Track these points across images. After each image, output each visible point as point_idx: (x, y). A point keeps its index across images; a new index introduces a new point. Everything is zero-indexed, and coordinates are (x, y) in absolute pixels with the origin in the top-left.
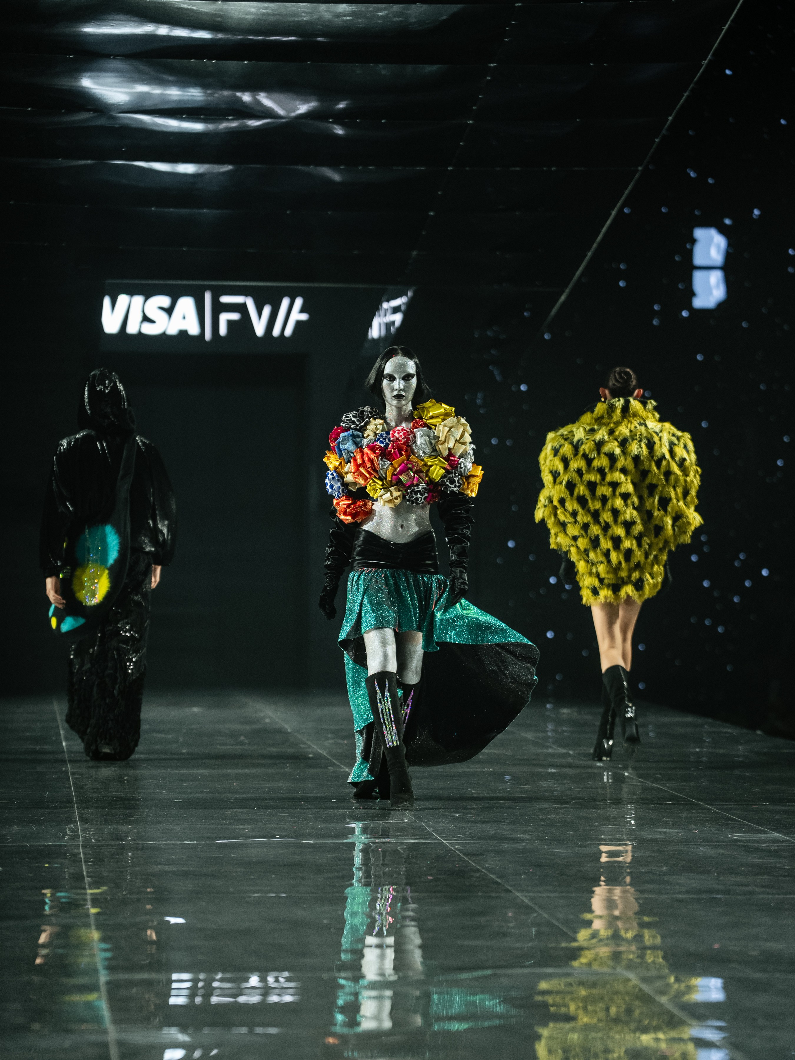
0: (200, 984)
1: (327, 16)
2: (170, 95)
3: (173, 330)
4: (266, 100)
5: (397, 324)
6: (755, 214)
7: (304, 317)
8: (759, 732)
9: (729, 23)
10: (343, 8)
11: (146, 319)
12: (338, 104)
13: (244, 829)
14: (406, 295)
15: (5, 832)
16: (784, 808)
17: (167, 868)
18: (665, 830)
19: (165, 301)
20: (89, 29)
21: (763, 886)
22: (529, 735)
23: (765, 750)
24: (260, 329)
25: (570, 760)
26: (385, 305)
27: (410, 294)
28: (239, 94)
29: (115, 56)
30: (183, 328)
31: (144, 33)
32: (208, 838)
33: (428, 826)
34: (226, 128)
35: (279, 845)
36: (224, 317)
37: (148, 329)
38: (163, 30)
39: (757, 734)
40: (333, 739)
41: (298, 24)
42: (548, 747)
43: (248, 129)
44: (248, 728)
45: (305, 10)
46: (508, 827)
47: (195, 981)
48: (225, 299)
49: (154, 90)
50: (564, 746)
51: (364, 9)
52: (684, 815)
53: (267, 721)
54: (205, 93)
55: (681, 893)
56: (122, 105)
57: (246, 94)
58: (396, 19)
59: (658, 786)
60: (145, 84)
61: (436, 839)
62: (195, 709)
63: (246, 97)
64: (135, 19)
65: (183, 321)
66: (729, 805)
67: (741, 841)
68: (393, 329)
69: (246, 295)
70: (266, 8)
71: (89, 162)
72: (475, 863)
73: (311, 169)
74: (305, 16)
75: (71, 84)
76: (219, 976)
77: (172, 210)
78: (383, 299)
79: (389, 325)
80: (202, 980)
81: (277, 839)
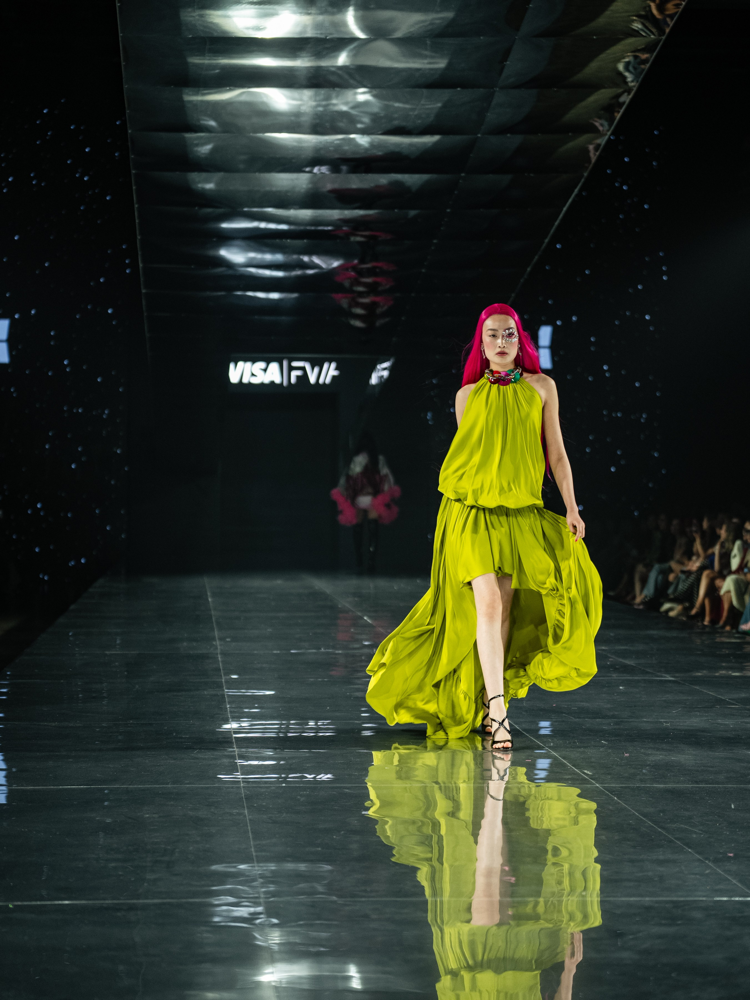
1: (349, 216)
2: (266, 258)
3: (267, 381)
4: (316, 260)
5: (386, 377)
6: (573, 319)
7: (336, 373)
11: (253, 375)
12: (353, 261)
13: (305, 645)
14: (390, 361)
17: (264, 665)
19: (262, 365)
20: (225, 225)
24: (312, 379)
26: (379, 367)
27: (392, 360)
28: (301, 257)
29: (238, 239)
30: (272, 379)
31: (253, 226)
32: (286, 650)
34: (295, 275)
35: (323, 653)
36: (294, 374)
37: (255, 381)
38: (263, 225)
40: (351, 597)
41: (332, 220)
43: (307, 275)
47: (280, 725)
48: (295, 364)
49: (258, 255)
53: (317, 588)
54: (284, 256)
56: (241, 263)
57: (306, 256)
60: (253, 252)
62: (279, 582)
63: (306, 259)
64: (249, 219)
65: (272, 376)
68: (382, 380)
69: (306, 361)
70: (315, 213)
71: (223, 293)
74: (336, 216)
75: (215, 253)
76: (292, 722)
77: (266, 317)
78: (378, 363)
79: (381, 377)
80: (283, 724)
81: (323, 650)
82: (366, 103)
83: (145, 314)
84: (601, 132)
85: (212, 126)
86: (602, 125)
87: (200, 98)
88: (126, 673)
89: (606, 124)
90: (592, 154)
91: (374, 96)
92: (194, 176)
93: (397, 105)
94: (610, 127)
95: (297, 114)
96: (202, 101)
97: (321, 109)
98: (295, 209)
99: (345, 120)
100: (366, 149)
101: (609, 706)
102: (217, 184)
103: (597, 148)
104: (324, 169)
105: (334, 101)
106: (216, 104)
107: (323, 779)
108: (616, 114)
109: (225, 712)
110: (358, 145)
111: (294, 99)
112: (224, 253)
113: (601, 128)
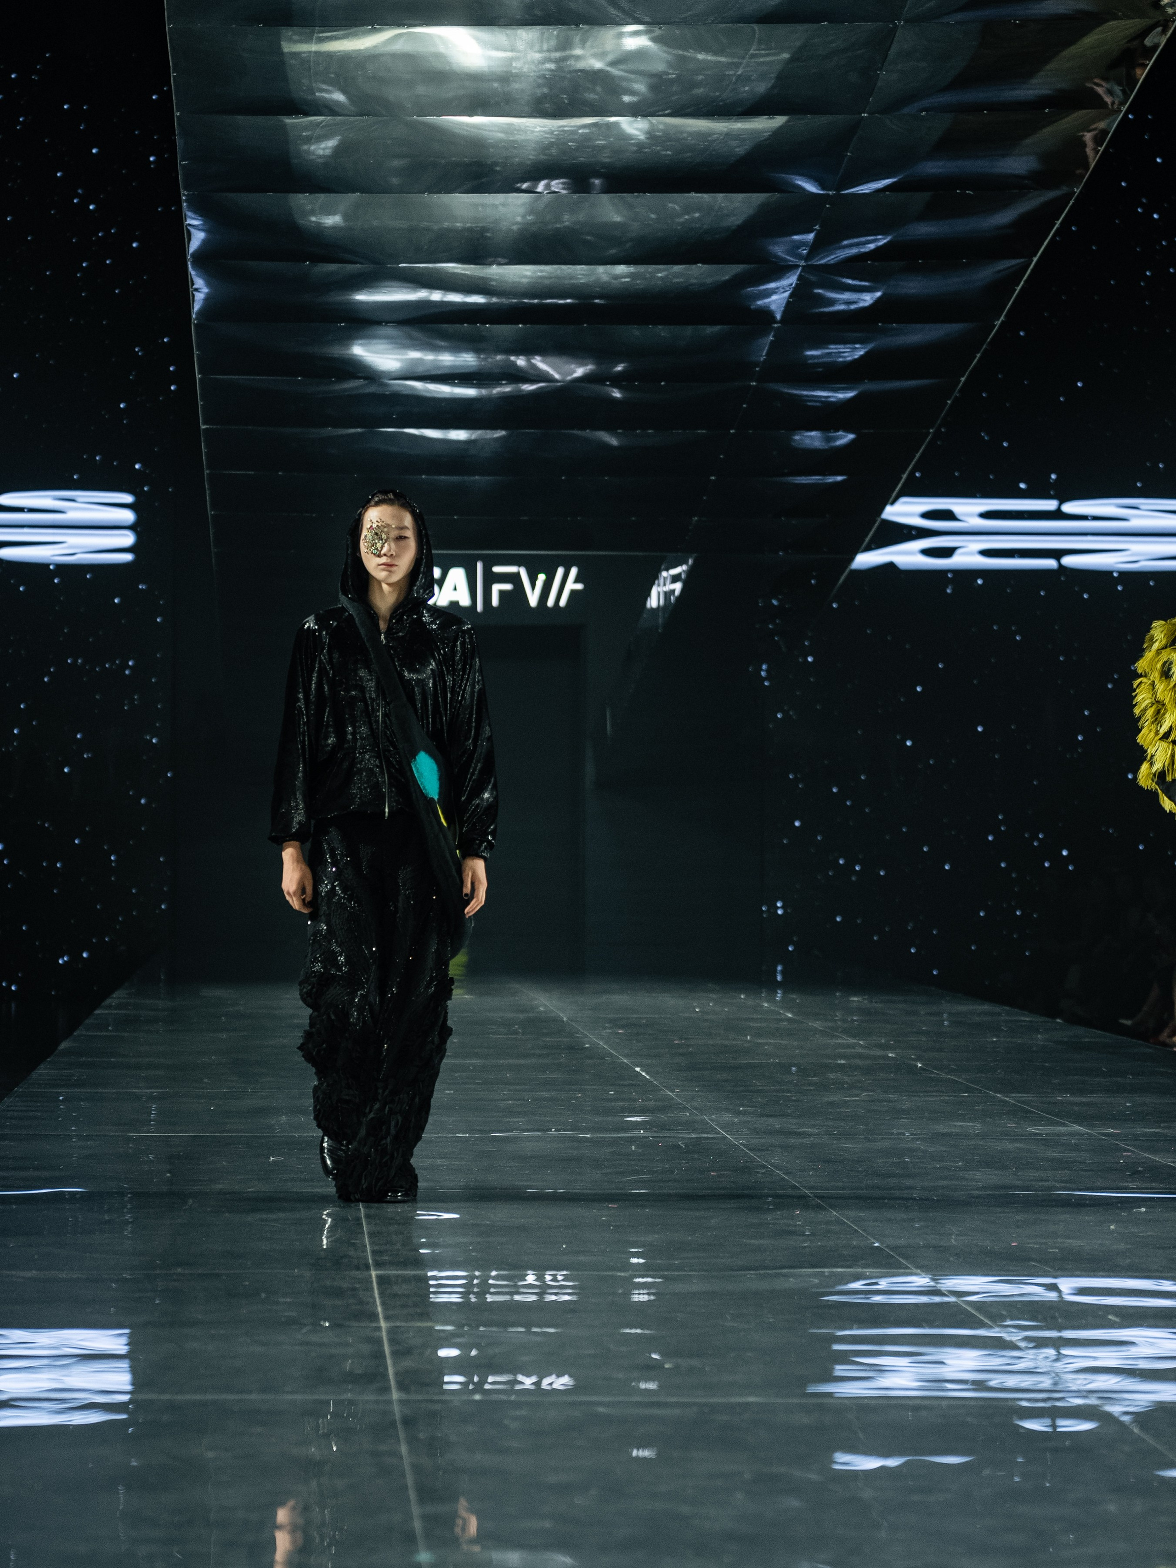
0: (475, 1282)
1: (605, 278)
2: (442, 360)
3: (444, 602)
4: (540, 363)
5: (677, 593)
6: (1052, 479)
7: (579, 586)
8: (1058, 1020)
9: (1022, 283)
10: (621, 269)
12: (616, 366)
13: (518, 1122)
14: (686, 563)
15: (273, 1122)
16: (1084, 1100)
17: (439, 1162)
18: (961, 1124)
20: (361, 297)
21: (1062, 1182)
22: (817, 1025)
23: (1065, 1039)
24: (533, 599)
25: (860, 1050)
26: (664, 574)
27: (690, 562)
28: (513, 358)
29: (387, 322)
30: (454, 599)
31: (417, 299)
32: (480, 1131)
33: (711, 1120)
34: (498, 393)
35: (554, 1138)
36: (496, 588)
38: (436, 296)
39: (1058, 1022)
40: (610, 1028)
41: (574, 286)
42: (837, 1037)
43: (524, 393)
44: (522, 1016)
45: (582, 272)
46: (795, 1121)
47: (471, 1278)
48: (497, 569)
49: (426, 355)
50: (854, 1037)
51: (643, 270)
52: (980, 1108)
53: (542, 1009)
54: (479, 358)
55: (978, 1189)
56: (393, 372)
57: (521, 357)
58: (675, 280)
59: (952, 1077)
60: (417, 350)
61: (719, 1133)
63: (521, 362)
64: (409, 285)
65: (455, 592)
66: (1028, 1096)
67: (1041, 1135)
68: (672, 598)
69: (519, 566)
70: (541, 271)
71: (359, 430)
72: (761, 1159)
73: (587, 433)
74: (581, 279)
75: (343, 352)
76: (494, 1273)
77: (443, 477)
78: (663, 567)
79: (668, 594)
80: (477, 1277)
81: (553, 1132)
82: (640, 54)
83: (207, 472)
84: (1110, 106)
85: (337, 103)
86: (1110, 92)
87: (314, 47)
88: (168, 1175)
89: (1117, 89)
90: (1089, 151)
91: (654, 40)
92: (301, 201)
93: (701, 56)
94: (1126, 96)
95: (506, 78)
96: (317, 53)
97: (552, 66)
98: (499, 264)
99: (599, 89)
100: (640, 146)
101: (1122, 1246)
102: (346, 217)
103: (1098, 141)
104: (557, 185)
105: (578, 52)
106: (345, 58)
107: (555, 1386)
108: (1138, 71)
109: (363, 1252)
110: (625, 137)
111: (498, 48)
112: (358, 350)
113: (1108, 99)
